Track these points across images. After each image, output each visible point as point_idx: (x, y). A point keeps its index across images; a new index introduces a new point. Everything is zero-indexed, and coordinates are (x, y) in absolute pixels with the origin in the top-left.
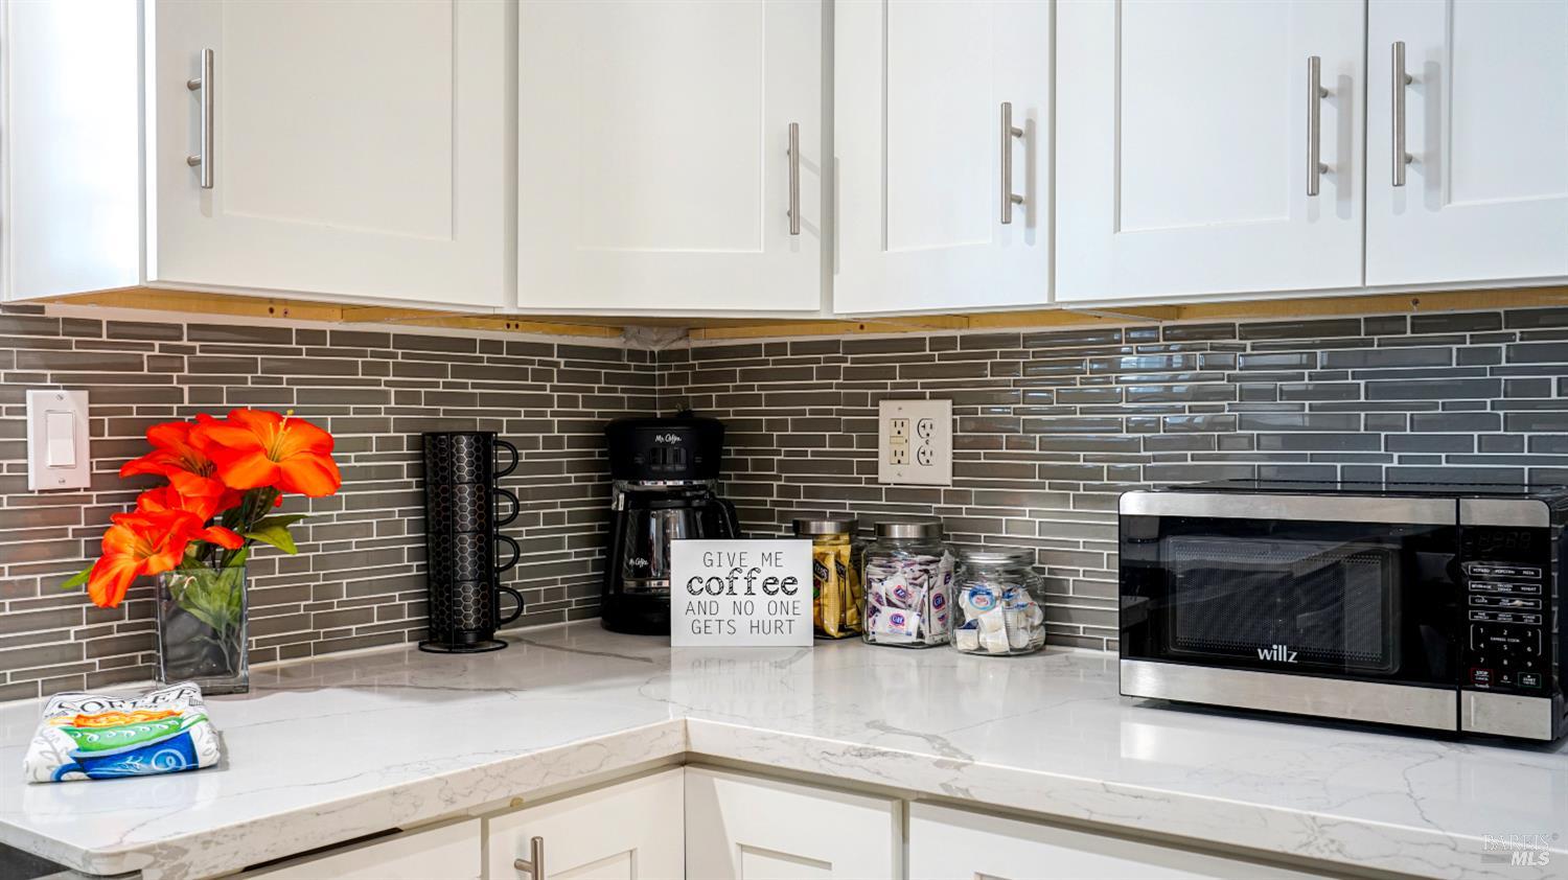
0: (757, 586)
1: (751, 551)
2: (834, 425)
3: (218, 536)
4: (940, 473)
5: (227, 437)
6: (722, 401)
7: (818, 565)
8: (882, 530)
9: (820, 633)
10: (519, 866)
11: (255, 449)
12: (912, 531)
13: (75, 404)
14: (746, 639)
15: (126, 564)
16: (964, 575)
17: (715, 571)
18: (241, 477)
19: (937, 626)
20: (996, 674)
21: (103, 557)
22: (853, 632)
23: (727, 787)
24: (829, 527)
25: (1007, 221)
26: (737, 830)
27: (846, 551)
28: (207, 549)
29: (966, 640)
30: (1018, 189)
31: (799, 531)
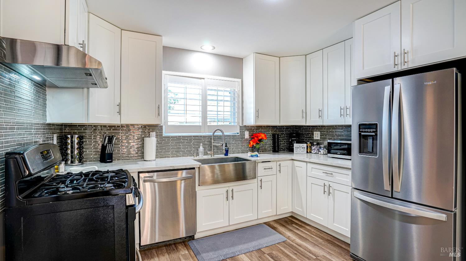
0: (301, 148)
1: (301, 145)
2: (310, 134)
3: (258, 142)
4: (319, 138)
5: (259, 135)
6: (300, 131)
7: (307, 146)
8: (313, 143)
9: (307, 152)
10: (279, 171)
11: (261, 136)
12: (316, 143)
13: (248, 132)
14: (300, 152)
15: (252, 144)
16: (320, 148)
17: (298, 146)
18: (260, 138)
19: (318, 152)
20: (322, 156)
21: (250, 143)
22: (310, 152)
23: (295, 162)
24: (309, 143)
25: (319, 118)
26: (296, 165)
27: (310, 145)
28: (257, 143)
29: (320, 153)
30: (320, 115)
31: (306, 143)
